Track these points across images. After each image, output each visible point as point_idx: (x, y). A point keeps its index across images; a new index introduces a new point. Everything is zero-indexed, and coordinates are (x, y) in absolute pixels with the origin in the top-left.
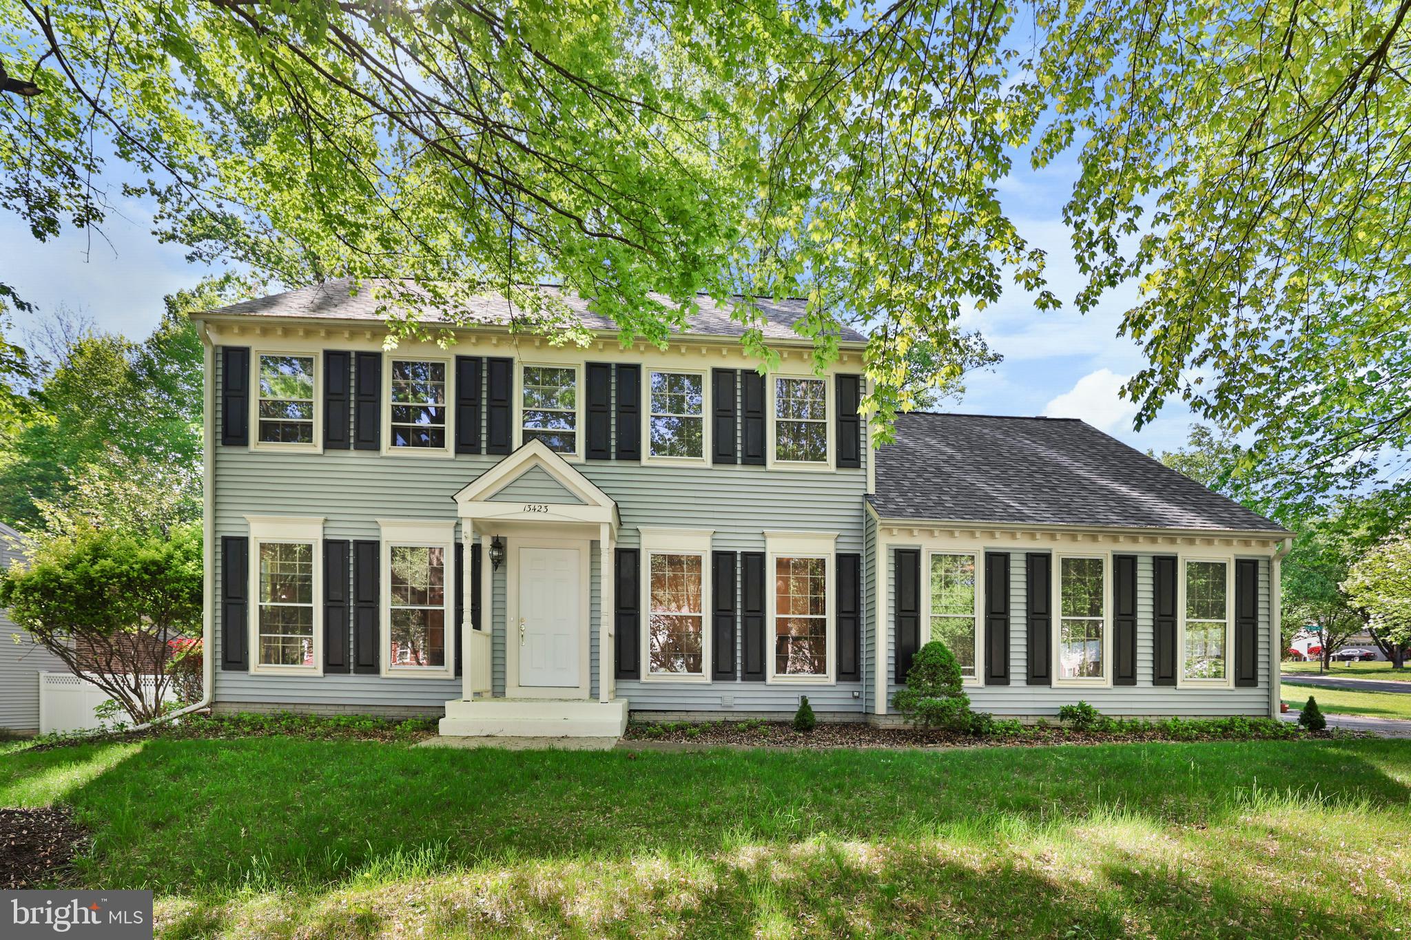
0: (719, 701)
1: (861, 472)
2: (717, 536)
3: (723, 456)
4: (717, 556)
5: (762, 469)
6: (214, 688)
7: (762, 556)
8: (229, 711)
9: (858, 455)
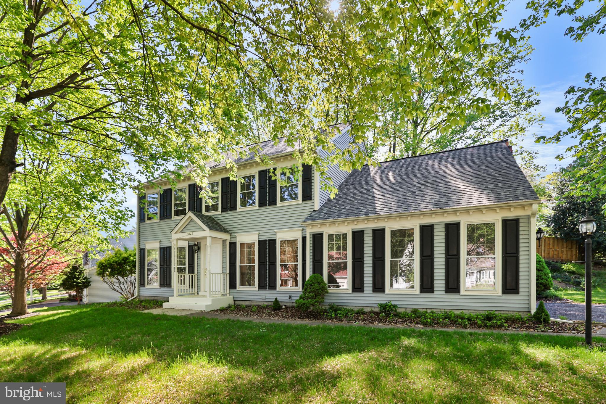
0: (261, 297)
1: (312, 201)
2: (260, 235)
3: (262, 204)
4: (260, 242)
5: (275, 206)
6: (139, 292)
7: (275, 241)
8: (142, 298)
9: (311, 194)
